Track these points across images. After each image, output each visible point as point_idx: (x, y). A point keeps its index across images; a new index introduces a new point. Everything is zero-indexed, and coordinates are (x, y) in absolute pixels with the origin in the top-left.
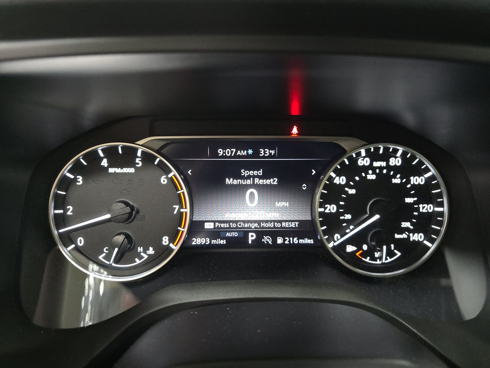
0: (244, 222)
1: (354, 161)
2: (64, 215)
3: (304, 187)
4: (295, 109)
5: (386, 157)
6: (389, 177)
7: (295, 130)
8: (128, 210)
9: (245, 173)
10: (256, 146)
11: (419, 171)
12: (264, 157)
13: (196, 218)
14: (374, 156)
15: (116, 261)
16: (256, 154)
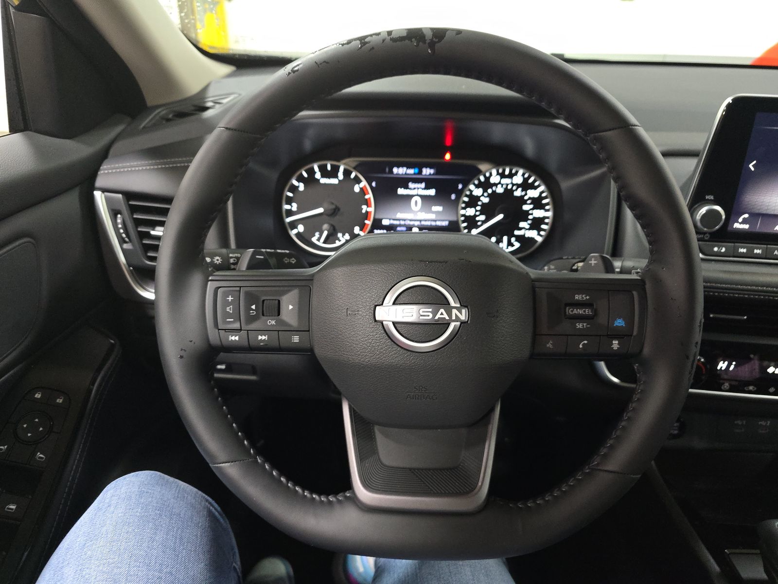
0: (411, 220)
1: (487, 179)
2: (290, 210)
3: (453, 197)
4: (449, 142)
5: (511, 176)
6: (512, 191)
7: (448, 156)
8: (334, 207)
9: (411, 185)
10: (420, 167)
11: (533, 187)
12: (425, 175)
13: (378, 217)
14: (503, 176)
15: (325, 242)
16: (420, 172)
